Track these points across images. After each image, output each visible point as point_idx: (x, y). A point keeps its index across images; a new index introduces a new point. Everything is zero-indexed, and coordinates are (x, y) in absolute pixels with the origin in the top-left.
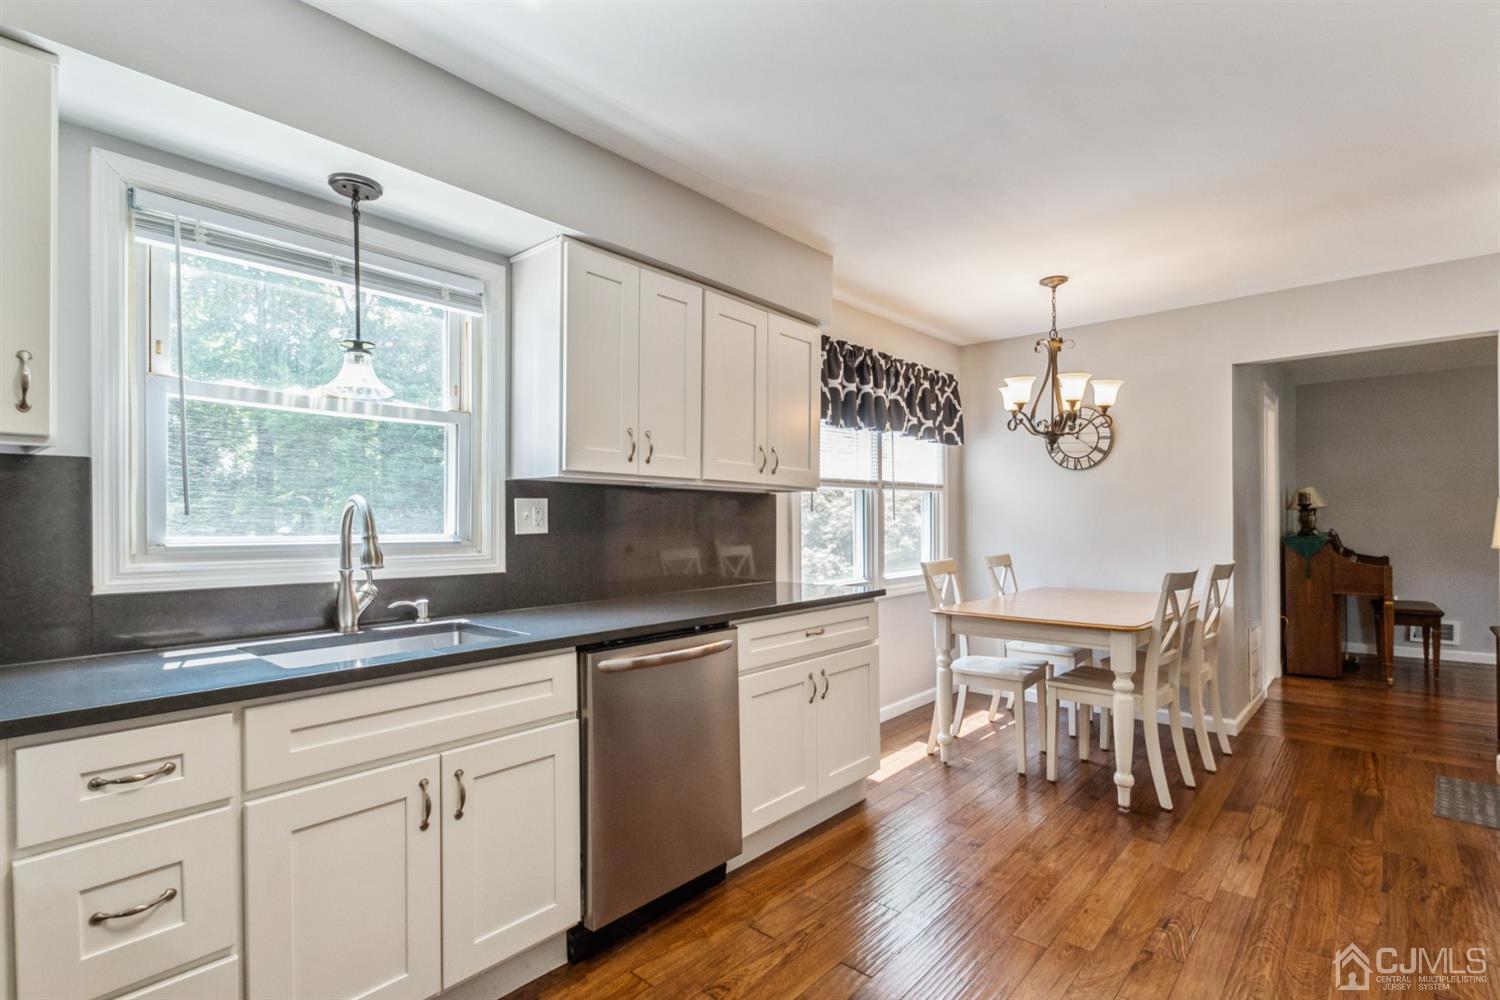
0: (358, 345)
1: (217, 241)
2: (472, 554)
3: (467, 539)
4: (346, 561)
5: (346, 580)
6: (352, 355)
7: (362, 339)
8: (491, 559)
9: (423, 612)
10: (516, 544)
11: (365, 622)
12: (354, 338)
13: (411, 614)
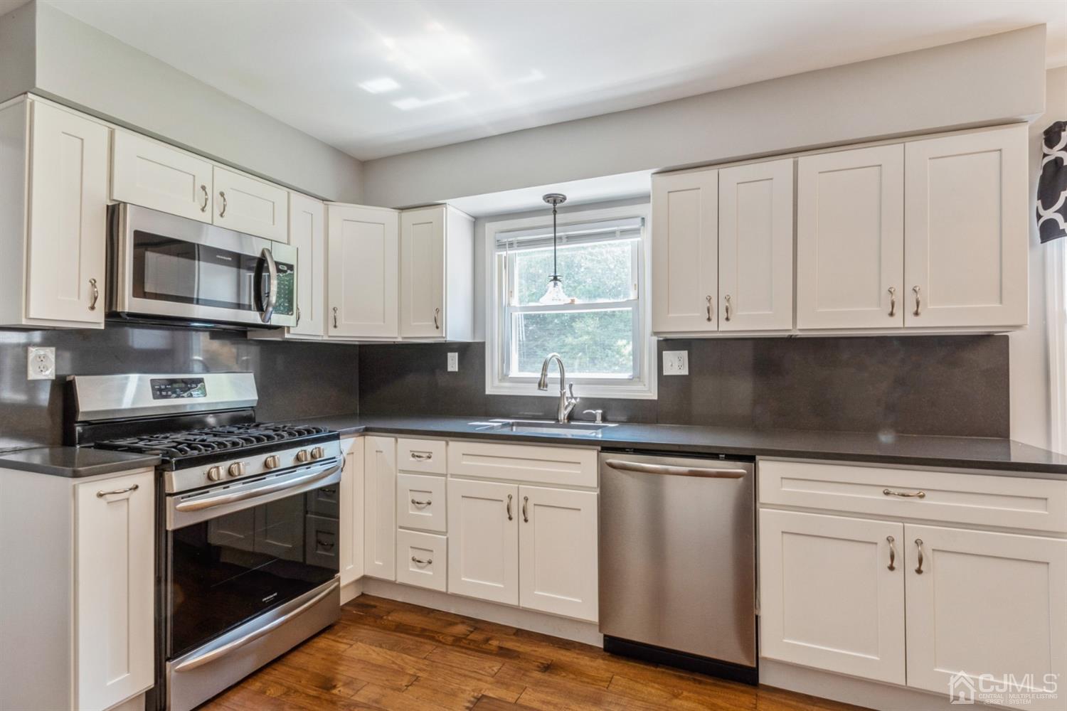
0: (555, 278)
1: (522, 244)
2: (640, 387)
3: (637, 378)
4: (562, 387)
5: (563, 395)
6: (552, 283)
7: (557, 274)
8: (648, 391)
9: (599, 418)
10: (663, 380)
11: (571, 417)
12: (553, 274)
13: (593, 418)
